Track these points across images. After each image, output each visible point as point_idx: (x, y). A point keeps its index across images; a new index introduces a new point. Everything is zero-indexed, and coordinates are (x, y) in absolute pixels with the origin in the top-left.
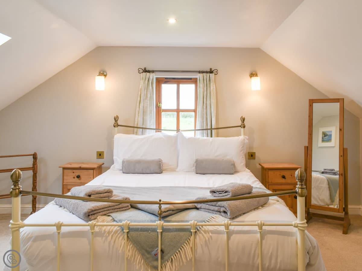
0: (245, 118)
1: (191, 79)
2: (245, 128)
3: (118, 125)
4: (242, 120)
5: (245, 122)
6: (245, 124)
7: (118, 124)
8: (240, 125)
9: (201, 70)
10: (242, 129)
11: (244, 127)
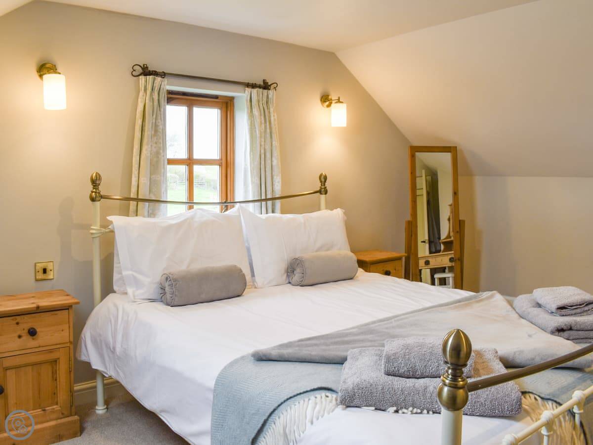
0: (327, 175)
1: (216, 97)
2: (327, 195)
3: (102, 197)
4: (323, 180)
5: (326, 184)
6: (327, 188)
7: (101, 193)
8: (318, 189)
9: (252, 83)
10: (323, 197)
11: (326, 193)
